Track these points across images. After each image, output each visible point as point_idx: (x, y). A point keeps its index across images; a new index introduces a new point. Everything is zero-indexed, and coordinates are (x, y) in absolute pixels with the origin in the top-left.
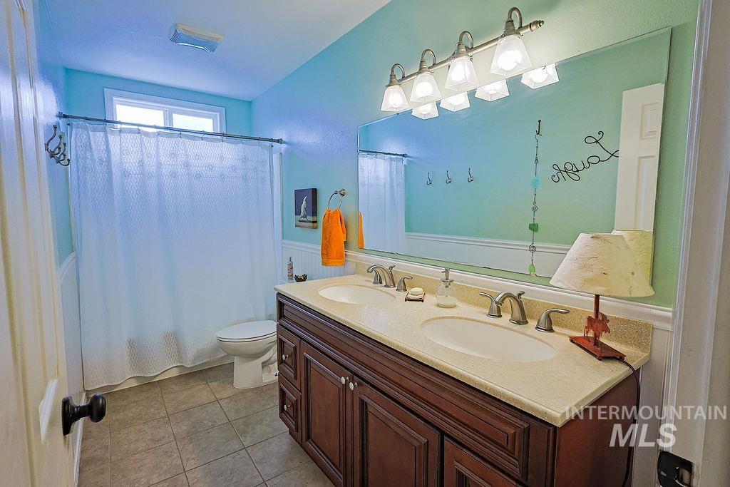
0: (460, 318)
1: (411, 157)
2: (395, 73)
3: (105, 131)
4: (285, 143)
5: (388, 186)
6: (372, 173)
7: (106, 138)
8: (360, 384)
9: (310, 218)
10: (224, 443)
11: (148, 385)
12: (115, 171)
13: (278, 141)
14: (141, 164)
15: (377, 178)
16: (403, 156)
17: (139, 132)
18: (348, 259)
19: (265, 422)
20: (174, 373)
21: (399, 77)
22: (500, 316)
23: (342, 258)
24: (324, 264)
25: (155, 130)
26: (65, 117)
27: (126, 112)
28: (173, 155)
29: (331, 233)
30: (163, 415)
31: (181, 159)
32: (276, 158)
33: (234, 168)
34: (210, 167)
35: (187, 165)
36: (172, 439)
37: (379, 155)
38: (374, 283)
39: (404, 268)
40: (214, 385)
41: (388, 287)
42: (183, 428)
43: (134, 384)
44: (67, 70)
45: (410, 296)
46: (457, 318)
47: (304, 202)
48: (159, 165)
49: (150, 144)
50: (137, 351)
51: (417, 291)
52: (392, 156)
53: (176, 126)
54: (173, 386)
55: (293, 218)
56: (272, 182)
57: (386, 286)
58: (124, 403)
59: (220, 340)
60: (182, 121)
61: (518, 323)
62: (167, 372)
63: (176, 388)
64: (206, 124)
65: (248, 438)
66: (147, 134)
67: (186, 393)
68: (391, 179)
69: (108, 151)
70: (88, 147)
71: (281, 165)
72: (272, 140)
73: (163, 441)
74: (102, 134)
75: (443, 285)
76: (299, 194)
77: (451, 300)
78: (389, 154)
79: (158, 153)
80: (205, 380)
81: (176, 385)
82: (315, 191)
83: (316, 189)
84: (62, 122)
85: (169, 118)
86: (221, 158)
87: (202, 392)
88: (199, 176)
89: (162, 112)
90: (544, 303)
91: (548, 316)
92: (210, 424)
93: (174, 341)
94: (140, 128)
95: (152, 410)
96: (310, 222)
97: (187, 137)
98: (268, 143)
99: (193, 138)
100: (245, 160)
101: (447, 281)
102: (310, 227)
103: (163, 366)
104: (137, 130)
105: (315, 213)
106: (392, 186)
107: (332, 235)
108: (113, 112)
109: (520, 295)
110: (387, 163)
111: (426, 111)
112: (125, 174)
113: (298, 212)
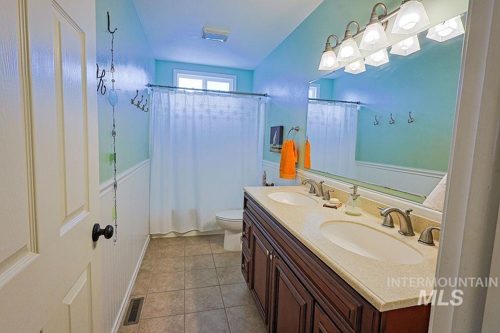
0: (358, 224)
1: (362, 104)
2: (330, 42)
3: (168, 93)
4: (269, 96)
5: (343, 125)
6: (331, 116)
7: (168, 96)
8: (277, 257)
9: (278, 146)
10: (210, 279)
11: (180, 238)
12: (172, 114)
13: (264, 95)
14: (185, 110)
15: (335, 120)
16: (358, 103)
17: (185, 92)
18: (297, 175)
19: (235, 273)
20: (194, 234)
21: (333, 44)
22: (393, 227)
23: (294, 174)
24: (281, 177)
25: (193, 91)
26: (151, 86)
27: (184, 82)
28: (201, 105)
29: (286, 156)
30: (182, 255)
31: (206, 108)
32: (262, 106)
33: (235, 113)
34: (221, 112)
35: (208, 111)
36: (184, 270)
37: (337, 103)
38: (310, 192)
39: (330, 183)
40: (213, 245)
41: (318, 196)
42: (190, 265)
43: (173, 235)
44: (156, 60)
45: (328, 204)
46: (356, 223)
47: (275, 135)
48: (194, 111)
49: (190, 99)
50: (175, 217)
51: (334, 201)
52: (347, 104)
53: (208, 88)
54: (192, 241)
55: (269, 146)
56: (259, 122)
57: (317, 195)
58: (166, 245)
59: (217, 218)
60: (213, 85)
61: (405, 234)
62: (190, 232)
63: (193, 242)
64: (225, 87)
65: (223, 280)
66: (189, 93)
67: (197, 246)
68: (346, 121)
69: (169, 104)
70: (160, 102)
71: (265, 111)
72: (260, 95)
73: (178, 270)
74: (166, 94)
75: (351, 198)
76: (273, 129)
77: (357, 210)
78: (346, 102)
79: (193, 105)
80: (209, 241)
81: (193, 241)
82: (282, 128)
83: (283, 127)
84: (149, 89)
85: (205, 84)
86: (229, 107)
87: (205, 248)
88: (215, 118)
89: (202, 80)
90: (429, 221)
91: (430, 232)
92: (205, 266)
93: (195, 215)
94: (185, 90)
95: (178, 252)
96: (278, 148)
97: (210, 94)
98: (258, 97)
99: (213, 95)
100: (242, 108)
101: (355, 196)
102: (277, 152)
103: (188, 229)
104: (184, 91)
105: (281, 142)
106: (346, 126)
107: (287, 158)
108: (177, 82)
109: (408, 212)
110: (343, 109)
111: (356, 68)
112: (176, 116)
113: (271, 142)
